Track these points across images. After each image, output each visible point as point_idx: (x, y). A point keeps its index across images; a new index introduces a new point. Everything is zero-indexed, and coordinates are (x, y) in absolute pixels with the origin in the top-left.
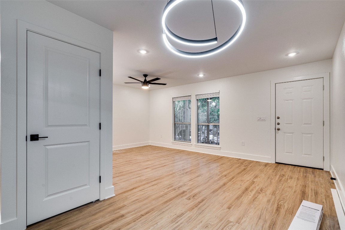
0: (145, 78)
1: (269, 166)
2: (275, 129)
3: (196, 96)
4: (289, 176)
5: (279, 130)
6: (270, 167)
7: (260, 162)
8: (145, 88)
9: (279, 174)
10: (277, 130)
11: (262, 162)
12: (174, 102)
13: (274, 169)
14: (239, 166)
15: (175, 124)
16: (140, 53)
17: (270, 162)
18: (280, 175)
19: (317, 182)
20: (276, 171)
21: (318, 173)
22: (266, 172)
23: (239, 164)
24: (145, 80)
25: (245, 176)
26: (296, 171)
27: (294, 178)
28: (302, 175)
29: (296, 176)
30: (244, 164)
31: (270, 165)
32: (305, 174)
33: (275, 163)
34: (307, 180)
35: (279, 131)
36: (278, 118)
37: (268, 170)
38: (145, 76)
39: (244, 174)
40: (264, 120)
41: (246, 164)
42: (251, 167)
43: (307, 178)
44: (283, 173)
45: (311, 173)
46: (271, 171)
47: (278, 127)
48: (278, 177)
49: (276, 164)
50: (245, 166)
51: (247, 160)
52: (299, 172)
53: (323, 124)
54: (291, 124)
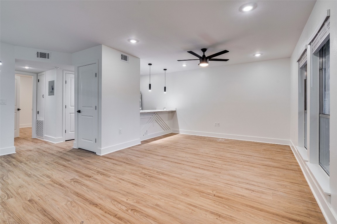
0: (204, 54)
8: (204, 65)
16: (130, 42)
24: (204, 56)
38: (204, 50)
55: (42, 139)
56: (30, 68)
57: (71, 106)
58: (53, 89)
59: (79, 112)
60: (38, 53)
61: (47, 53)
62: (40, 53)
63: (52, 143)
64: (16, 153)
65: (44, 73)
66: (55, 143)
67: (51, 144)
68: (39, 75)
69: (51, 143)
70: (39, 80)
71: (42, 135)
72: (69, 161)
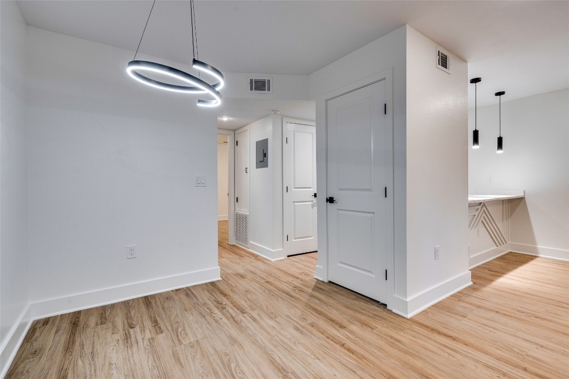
55: (246, 247)
56: (230, 119)
57: (296, 188)
58: (265, 155)
59: (331, 200)
60: (251, 80)
61: (266, 79)
62: (256, 82)
63: (267, 260)
64: (221, 279)
65: (247, 128)
66: (273, 260)
67: (267, 262)
68: (237, 132)
69: (264, 258)
70: (237, 142)
71: (245, 241)
72: (342, 327)
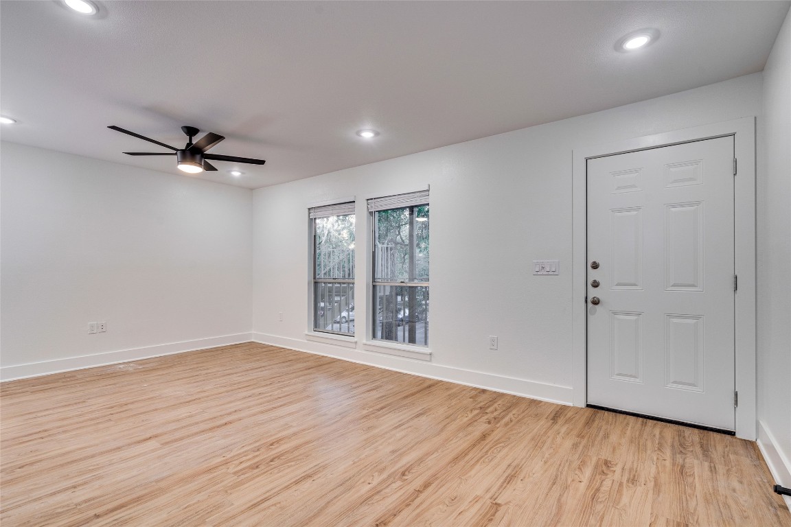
0: (191, 140)
1: (566, 422)
2: (584, 300)
3: (369, 201)
4: (627, 467)
5: (596, 302)
6: (567, 426)
7: (541, 402)
9: (594, 459)
10: (590, 305)
11: (546, 403)
12: (312, 221)
13: (580, 436)
14: (471, 423)
15: (315, 283)
17: (571, 404)
18: (596, 467)
19: (726, 505)
20: (584, 442)
21: (720, 448)
22: (552, 450)
23: (476, 412)
24: (189, 144)
25: (473, 472)
26: (649, 444)
27: (642, 480)
28: (668, 463)
29: (648, 470)
30: (488, 411)
31: (569, 415)
32: (679, 459)
33: (583, 405)
34: (689, 491)
35: (596, 306)
36: (595, 266)
37: (559, 439)
38: (191, 131)
39: (475, 459)
40: (554, 273)
41: (496, 410)
42: (506, 425)
43: (690, 480)
44: (605, 454)
45: (698, 449)
46: (568, 444)
47: (593, 293)
48: (588, 471)
49: (590, 409)
50: (489, 423)
51: (503, 395)
52: (660, 448)
53: (733, 286)
54: (635, 285)
